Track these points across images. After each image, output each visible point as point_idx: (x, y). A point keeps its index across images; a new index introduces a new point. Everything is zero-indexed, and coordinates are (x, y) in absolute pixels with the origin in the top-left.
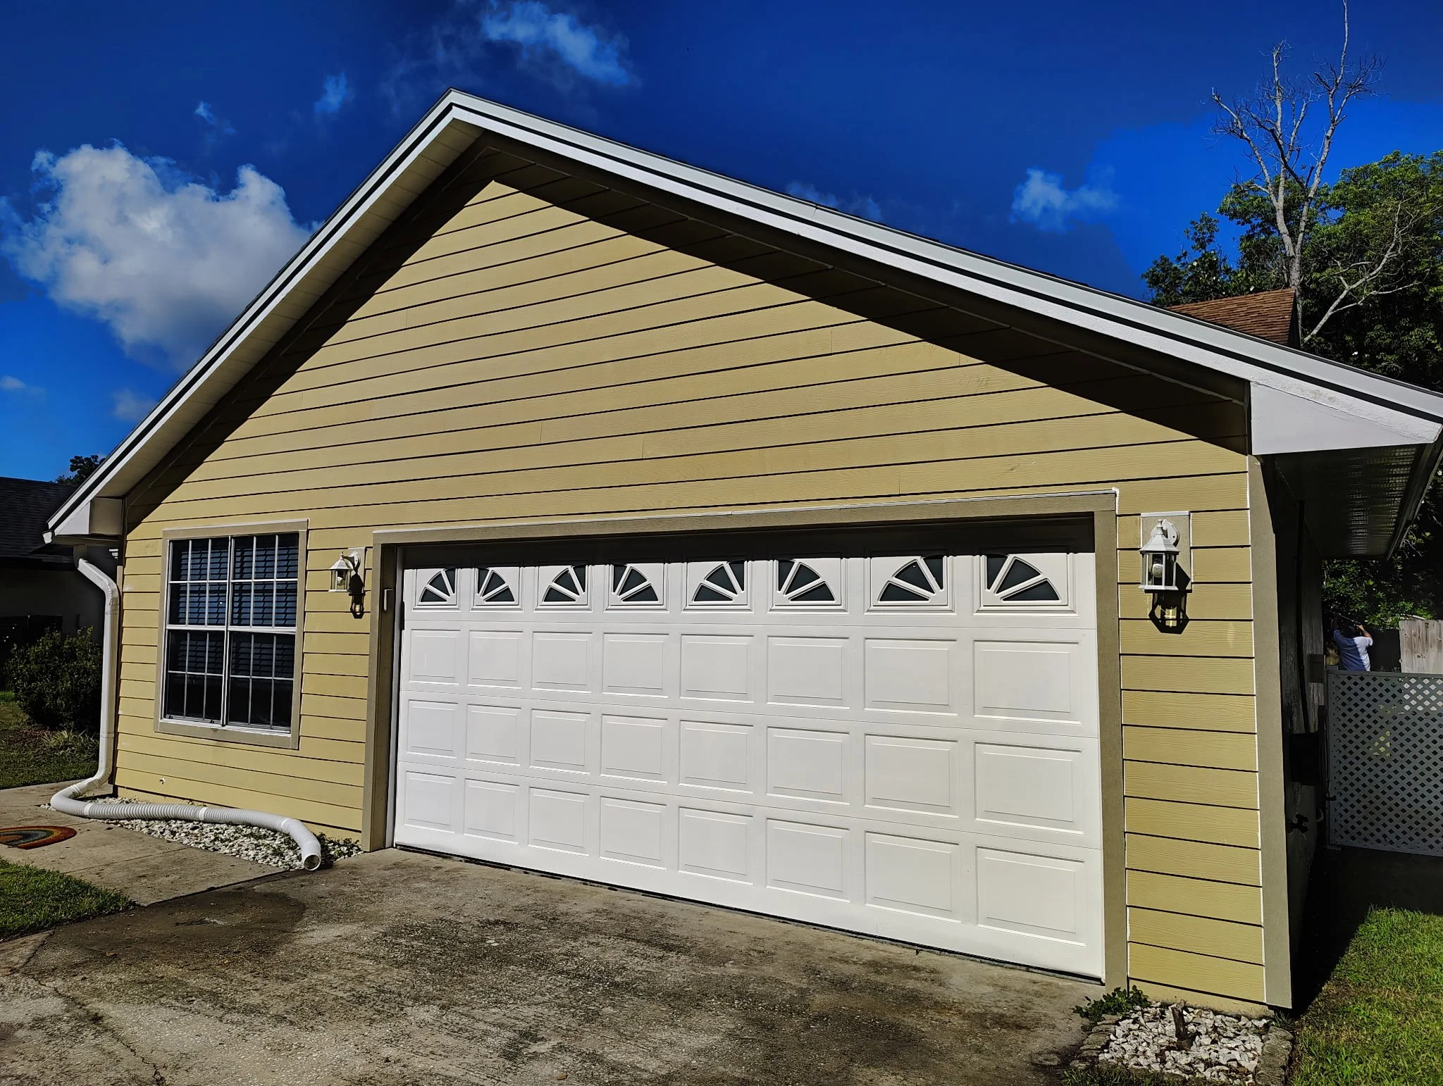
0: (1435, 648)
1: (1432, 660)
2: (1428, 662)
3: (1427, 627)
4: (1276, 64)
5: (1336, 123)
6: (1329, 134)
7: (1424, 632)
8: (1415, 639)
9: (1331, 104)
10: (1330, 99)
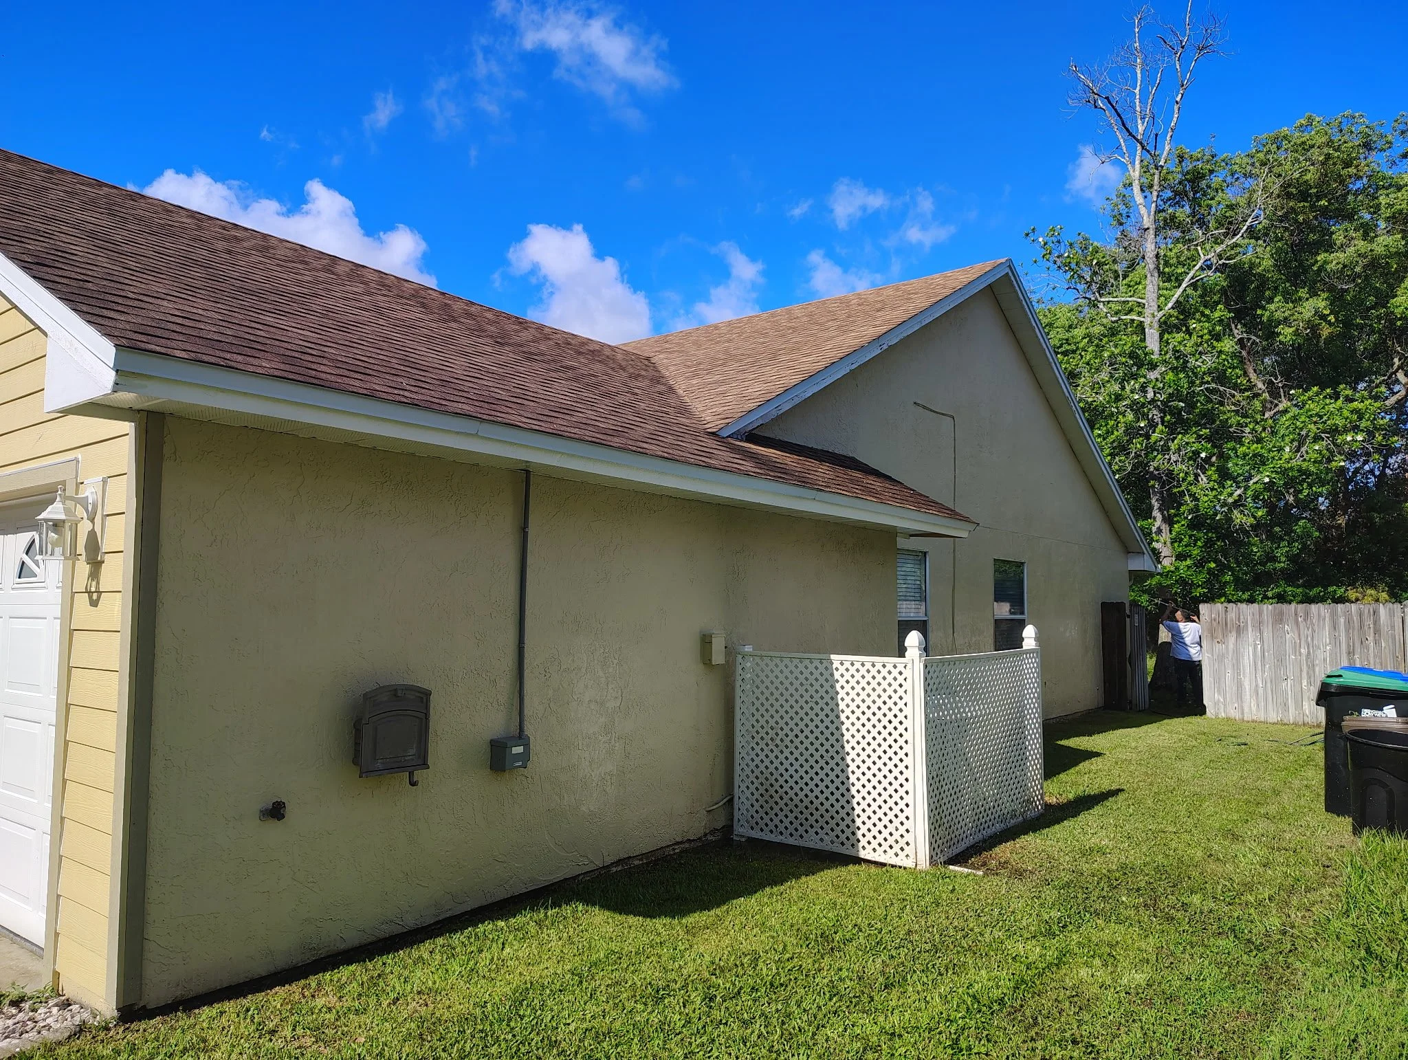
0: (1234, 634)
1: (1231, 646)
2: (1227, 647)
3: (1226, 611)
4: (1137, 30)
5: (1185, 87)
6: (1178, 99)
7: (1224, 616)
8: (1215, 624)
9: (1178, 67)
10: (1177, 62)
